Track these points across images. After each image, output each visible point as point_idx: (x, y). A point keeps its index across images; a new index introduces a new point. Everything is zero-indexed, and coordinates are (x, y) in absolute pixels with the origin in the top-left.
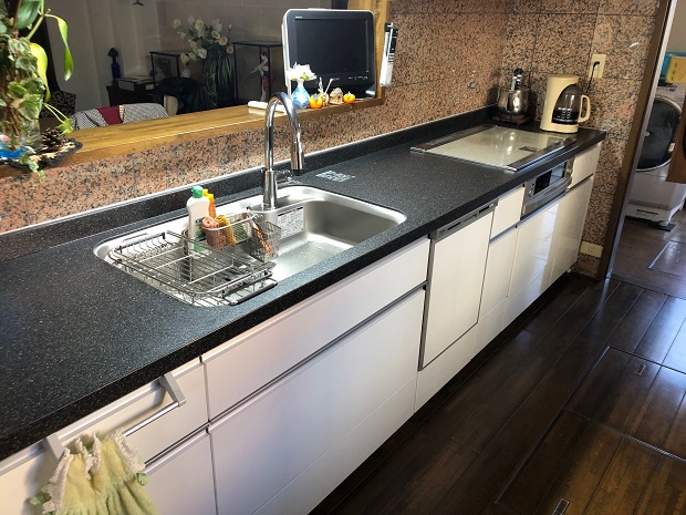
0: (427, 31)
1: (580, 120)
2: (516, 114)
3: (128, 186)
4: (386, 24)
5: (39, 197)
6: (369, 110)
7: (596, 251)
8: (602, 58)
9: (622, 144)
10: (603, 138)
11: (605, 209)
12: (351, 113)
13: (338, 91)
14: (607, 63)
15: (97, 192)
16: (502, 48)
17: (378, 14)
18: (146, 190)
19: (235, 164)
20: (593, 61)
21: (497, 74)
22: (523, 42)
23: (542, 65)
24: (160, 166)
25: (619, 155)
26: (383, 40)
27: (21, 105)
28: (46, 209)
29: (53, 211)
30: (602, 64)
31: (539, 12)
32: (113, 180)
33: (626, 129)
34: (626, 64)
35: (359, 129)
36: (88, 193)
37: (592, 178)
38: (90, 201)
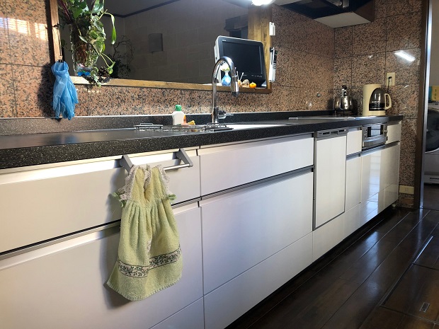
0: (291, 59)
1: (386, 108)
2: (346, 110)
3: (139, 107)
4: (270, 49)
5: (95, 101)
6: (264, 95)
7: (410, 190)
8: (393, 75)
9: (414, 121)
10: (402, 119)
11: (411, 162)
12: (254, 95)
13: (246, 81)
14: (396, 77)
15: (123, 105)
16: (332, 78)
17: (266, 44)
18: (148, 112)
19: (194, 109)
20: (388, 77)
21: (331, 92)
22: (344, 73)
23: (358, 84)
24: (156, 99)
25: (414, 128)
26: (269, 58)
27: (95, 43)
28: (98, 109)
29: (101, 111)
30: (394, 78)
31: (351, 56)
32: (132, 101)
33: (415, 112)
34: (408, 75)
35: (259, 106)
36: (119, 105)
37: (399, 144)
38: (120, 110)
